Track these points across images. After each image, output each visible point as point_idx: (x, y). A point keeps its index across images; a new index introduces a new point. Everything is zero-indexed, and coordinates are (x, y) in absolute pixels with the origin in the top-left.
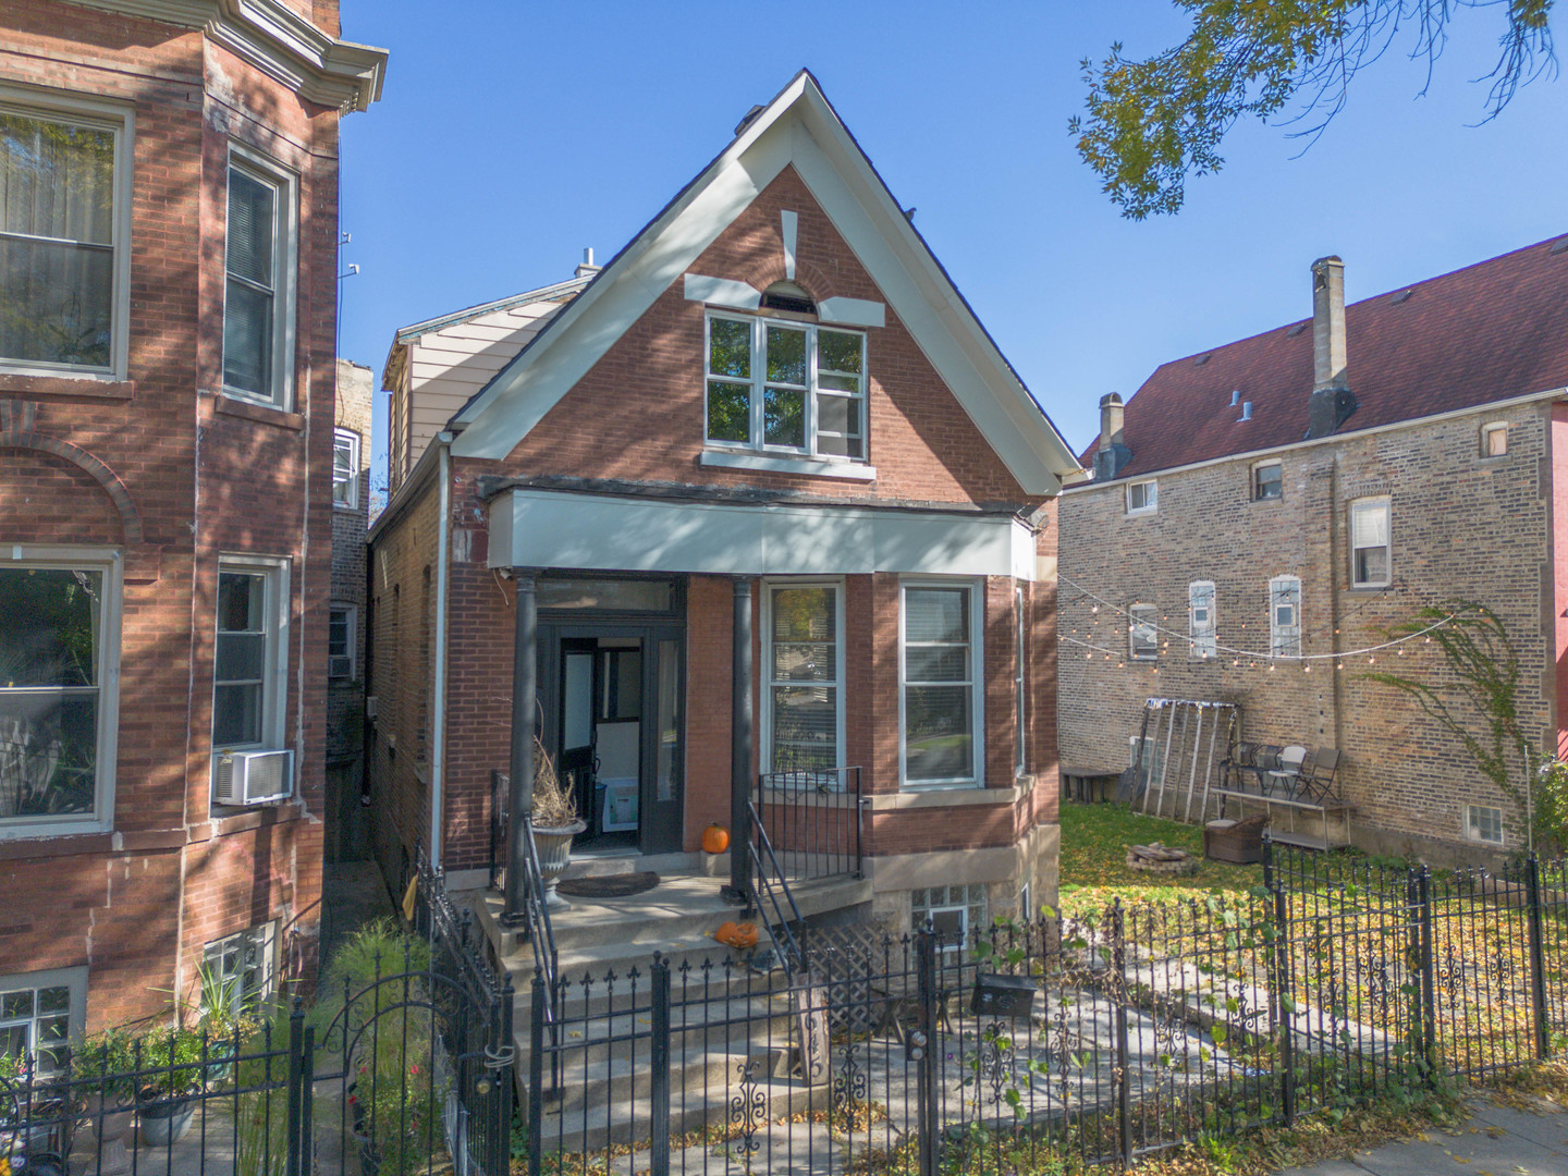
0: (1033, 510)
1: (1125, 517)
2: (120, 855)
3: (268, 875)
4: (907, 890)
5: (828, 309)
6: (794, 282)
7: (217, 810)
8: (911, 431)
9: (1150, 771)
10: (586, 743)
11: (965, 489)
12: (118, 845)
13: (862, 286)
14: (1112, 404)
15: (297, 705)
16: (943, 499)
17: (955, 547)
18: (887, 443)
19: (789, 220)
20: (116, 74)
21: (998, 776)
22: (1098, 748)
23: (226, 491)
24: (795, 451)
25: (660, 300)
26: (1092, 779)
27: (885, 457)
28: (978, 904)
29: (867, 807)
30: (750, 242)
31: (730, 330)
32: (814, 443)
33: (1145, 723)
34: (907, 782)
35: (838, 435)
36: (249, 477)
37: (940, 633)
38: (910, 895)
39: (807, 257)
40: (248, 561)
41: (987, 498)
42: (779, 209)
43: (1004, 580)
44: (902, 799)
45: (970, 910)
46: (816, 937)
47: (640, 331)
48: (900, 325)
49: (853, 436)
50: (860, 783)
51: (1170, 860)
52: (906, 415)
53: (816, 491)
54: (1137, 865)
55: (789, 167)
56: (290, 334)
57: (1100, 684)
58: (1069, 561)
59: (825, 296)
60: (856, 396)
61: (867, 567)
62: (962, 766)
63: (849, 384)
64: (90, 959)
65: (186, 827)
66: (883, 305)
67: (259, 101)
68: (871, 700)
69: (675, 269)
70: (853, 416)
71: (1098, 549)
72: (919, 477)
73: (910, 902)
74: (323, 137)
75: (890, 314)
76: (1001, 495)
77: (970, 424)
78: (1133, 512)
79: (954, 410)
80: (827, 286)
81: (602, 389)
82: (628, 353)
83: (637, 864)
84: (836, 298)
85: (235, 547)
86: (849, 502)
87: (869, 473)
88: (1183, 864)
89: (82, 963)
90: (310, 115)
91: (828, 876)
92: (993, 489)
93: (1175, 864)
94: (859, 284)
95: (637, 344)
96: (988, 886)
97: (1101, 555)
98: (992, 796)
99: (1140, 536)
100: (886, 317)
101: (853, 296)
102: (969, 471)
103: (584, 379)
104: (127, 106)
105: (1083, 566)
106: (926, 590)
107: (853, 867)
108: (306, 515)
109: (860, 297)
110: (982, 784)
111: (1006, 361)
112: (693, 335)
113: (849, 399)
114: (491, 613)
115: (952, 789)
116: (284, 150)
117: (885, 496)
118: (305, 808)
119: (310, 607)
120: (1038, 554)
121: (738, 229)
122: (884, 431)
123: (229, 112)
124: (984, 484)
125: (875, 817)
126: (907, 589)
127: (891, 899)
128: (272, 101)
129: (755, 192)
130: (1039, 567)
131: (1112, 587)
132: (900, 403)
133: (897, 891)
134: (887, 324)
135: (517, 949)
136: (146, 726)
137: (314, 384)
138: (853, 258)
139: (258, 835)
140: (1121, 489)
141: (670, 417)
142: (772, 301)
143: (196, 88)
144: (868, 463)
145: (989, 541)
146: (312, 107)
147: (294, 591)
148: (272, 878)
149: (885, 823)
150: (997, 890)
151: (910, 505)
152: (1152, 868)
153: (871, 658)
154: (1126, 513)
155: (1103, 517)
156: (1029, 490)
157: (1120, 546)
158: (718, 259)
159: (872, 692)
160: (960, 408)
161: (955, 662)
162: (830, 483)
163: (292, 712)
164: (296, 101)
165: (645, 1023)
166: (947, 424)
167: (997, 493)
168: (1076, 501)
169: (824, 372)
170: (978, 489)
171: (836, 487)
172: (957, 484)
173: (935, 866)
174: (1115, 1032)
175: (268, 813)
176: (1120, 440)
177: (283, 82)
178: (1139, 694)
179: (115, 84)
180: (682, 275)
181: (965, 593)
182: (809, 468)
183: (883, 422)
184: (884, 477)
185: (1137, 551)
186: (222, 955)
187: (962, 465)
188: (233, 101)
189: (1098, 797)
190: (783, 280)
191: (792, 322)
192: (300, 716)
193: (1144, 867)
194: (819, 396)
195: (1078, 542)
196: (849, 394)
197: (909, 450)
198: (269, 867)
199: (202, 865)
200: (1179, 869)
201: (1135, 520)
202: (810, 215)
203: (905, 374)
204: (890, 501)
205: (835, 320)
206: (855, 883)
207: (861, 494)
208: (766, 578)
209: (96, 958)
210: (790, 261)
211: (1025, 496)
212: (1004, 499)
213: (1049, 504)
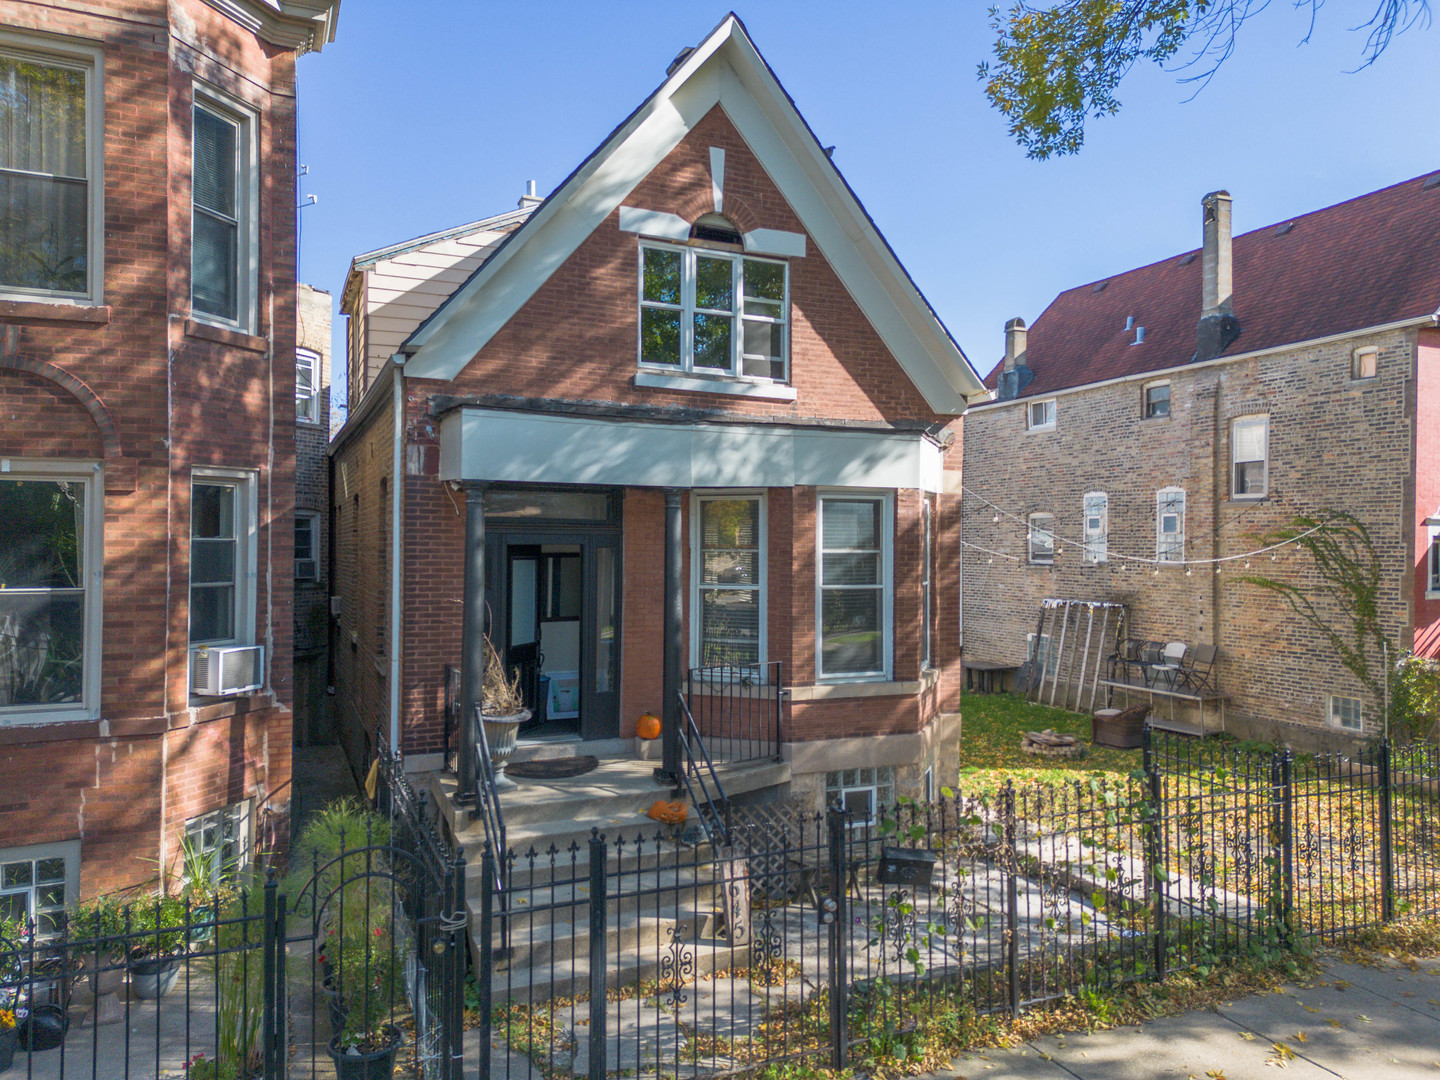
0: (941, 428)
1: (1026, 433)
2: (107, 740)
4: (822, 773)
5: (753, 240)
6: (721, 215)
7: (194, 700)
8: (829, 354)
9: (1045, 665)
10: (531, 640)
11: (878, 408)
12: (105, 729)
13: (786, 220)
14: (1016, 328)
15: (266, 605)
16: (858, 417)
17: (872, 461)
18: (807, 366)
19: (717, 156)
21: (905, 671)
22: (998, 643)
23: (196, 411)
24: (721, 372)
25: (597, 230)
26: (992, 672)
27: (805, 378)
28: (886, 785)
29: (786, 698)
30: (684, 176)
31: (663, 261)
32: (739, 366)
33: (1041, 622)
34: (822, 676)
35: (761, 357)
36: (217, 395)
37: (855, 541)
38: (824, 776)
39: (732, 191)
40: (217, 473)
41: (899, 417)
42: (707, 146)
43: (913, 493)
44: (819, 691)
45: (879, 790)
46: (740, 814)
47: (578, 260)
48: (820, 255)
49: (776, 359)
50: (780, 676)
51: (1061, 745)
52: (825, 340)
53: (743, 411)
54: (1031, 750)
55: (717, 106)
56: (253, 264)
57: (1001, 586)
58: (975, 474)
59: (751, 228)
61: (789, 481)
62: (874, 662)
63: (772, 311)
64: (82, 834)
65: (166, 715)
66: (803, 237)
68: (791, 601)
69: (609, 204)
70: (776, 339)
71: (1001, 462)
72: (837, 397)
73: (824, 784)
74: (282, 78)
75: (811, 245)
76: (911, 414)
77: (883, 349)
78: (1034, 429)
79: (869, 335)
80: (753, 218)
81: (544, 314)
82: (567, 281)
83: (578, 748)
84: (760, 230)
85: (206, 462)
86: (771, 420)
88: (1073, 748)
89: (76, 838)
90: (269, 55)
91: (750, 760)
92: (905, 409)
93: (1066, 749)
94: (782, 217)
95: (576, 272)
96: (895, 769)
97: (1004, 468)
98: (899, 688)
99: (1040, 451)
100: (807, 248)
101: (777, 228)
103: (526, 305)
104: (98, 47)
105: (987, 478)
106: (841, 501)
108: (271, 431)
109: (782, 228)
110: (890, 677)
111: (918, 289)
112: (630, 265)
113: (773, 325)
114: (443, 522)
115: (862, 682)
117: (805, 416)
119: (276, 516)
120: (945, 468)
121: (671, 164)
122: (804, 354)
123: (194, 53)
124: (897, 404)
125: (793, 707)
126: (824, 500)
127: (808, 781)
130: (946, 480)
131: (1014, 497)
132: (819, 329)
133: (813, 773)
134: (808, 254)
135: (469, 825)
136: (129, 624)
137: (277, 310)
138: (776, 192)
140: (1023, 407)
141: (606, 341)
142: (701, 232)
143: (162, 30)
144: (789, 384)
145: (900, 456)
148: (246, 761)
149: (803, 713)
150: (904, 772)
151: (828, 423)
152: (1045, 752)
153: (791, 564)
154: (1027, 429)
155: (1006, 433)
156: (938, 409)
157: (1021, 460)
158: (654, 192)
159: (792, 594)
160: (874, 333)
161: (867, 567)
162: (754, 403)
163: (261, 611)
165: (583, 891)
166: (862, 348)
167: (908, 412)
168: (981, 418)
169: (750, 299)
170: (891, 408)
171: (761, 407)
172: (871, 404)
173: (848, 750)
174: (1005, 898)
175: (241, 702)
176: (1022, 362)
177: (245, 26)
178: (1036, 595)
181: (877, 505)
183: (804, 346)
184: (804, 397)
185: (1037, 464)
186: (202, 831)
187: (876, 386)
188: (197, 43)
189: (997, 688)
190: (712, 213)
191: (719, 252)
192: (269, 615)
193: (1037, 752)
195: (982, 456)
196: (772, 320)
197: (828, 373)
199: (184, 749)
200: (1068, 753)
201: (1035, 436)
202: (736, 152)
203: (824, 301)
204: (810, 419)
205: (760, 250)
206: (775, 766)
207: (782, 413)
208: (695, 491)
209: (88, 833)
210: (717, 195)
211: (934, 415)
212: (914, 418)
213: (955, 422)
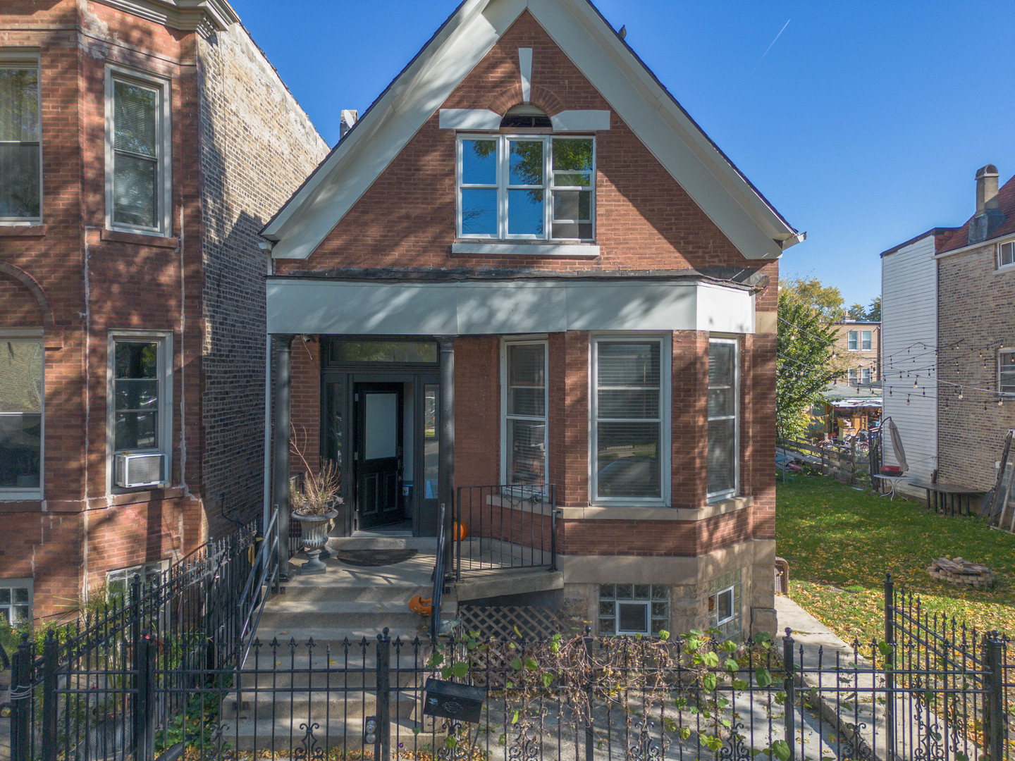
0: (752, 273)
1: (995, 273)
2: (47, 514)
3: (160, 531)
4: (595, 584)
5: (559, 121)
6: (531, 104)
7: (117, 490)
8: (635, 213)
11: (686, 258)
12: (44, 506)
13: (589, 98)
14: (986, 174)
15: (180, 425)
16: (662, 267)
18: (611, 225)
19: (525, 54)
20: (29, 32)
21: (686, 497)
22: (969, 469)
24: (533, 237)
25: (420, 132)
27: (609, 236)
28: (662, 601)
29: (559, 516)
30: (499, 73)
31: (483, 147)
32: (548, 228)
33: (1007, 451)
34: (598, 499)
35: (572, 221)
36: (134, 280)
37: (634, 377)
38: (597, 587)
39: (540, 83)
40: (145, 334)
41: (707, 265)
42: (517, 48)
43: (691, 335)
44: (590, 511)
45: (654, 605)
47: (405, 157)
48: (625, 126)
49: (584, 222)
50: (557, 498)
52: (630, 201)
53: (546, 269)
55: (526, 12)
56: (168, 185)
57: (972, 416)
59: (557, 111)
60: (587, 188)
62: (651, 488)
63: (577, 180)
64: (34, 575)
65: (87, 499)
66: (608, 112)
67: (136, 34)
68: (564, 432)
69: (433, 104)
70: (584, 203)
71: (972, 301)
72: (641, 251)
73: (598, 594)
74: (188, 52)
75: (615, 119)
76: (720, 261)
77: (691, 203)
78: (1003, 268)
79: (674, 192)
80: (559, 103)
81: (377, 202)
82: (396, 175)
83: (407, 543)
84: (566, 111)
85: (127, 325)
86: (576, 274)
87: (594, 250)
89: (29, 576)
90: (178, 38)
91: (532, 566)
92: (712, 257)
94: (587, 98)
95: (403, 167)
96: (671, 587)
97: (975, 306)
98: (683, 514)
99: (1008, 289)
100: (611, 121)
101: (581, 108)
102: (689, 243)
103: (364, 196)
104: (37, 51)
107: (548, 560)
108: (183, 303)
109: (588, 108)
110: (669, 503)
112: (451, 154)
113: (580, 192)
114: (302, 365)
115: (639, 506)
116: (160, 65)
117: (607, 268)
118: (187, 490)
119: (187, 363)
120: (757, 310)
122: (609, 215)
123: (106, 45)
124: (704, 252)
125: (566, 524)
127: (581, 590)
128: (149, 33)
129: (498, 37)
131: (983, 333)
132: (624, 191)
133: (586, 584)
134: (612, 127)
136: (60, 437)
137: (188, 217)
138: (581, 77)
139: (149, 506)
140: (992, 248)
141: (428, 219)
142: (510, 121)
143: (74, 32)
144: (594, 243)
146: (178, 33)
147: (176, 352)
148: (163, 533)
149: (574, 528)
150: (681, 591)
151: (632, 274)
153: (564, 399)
154: (996, 268)
155: (977, 274)
156: (749, 255)
157: (990, 298)
159: (565, 426)
160: (682, 190)
161: (648, 402)
162: (560, 261)
163: (177, 429)
164: (166, 31)
166: (668, 205)
167: (716, 260)
168: (955, 261)
169: (559, 172)
170: (698, 257)
171: (566, 264)
172: (678, 254)
173: (625, 566)
175: (157, 495)
176: (994, 206)
177: (155, 21)
179: (28, 38)
180: (438, 111)
182: (542, 249)
183: (608, 208)
184: (608, 253)
185: (1005, 302)
187: (682, 238)
188: (108, 37)
190: (522, 103)
191: (530, 136)
192: (183, 432)
194: (555, 193)
195: (956, 296)
196: (580, 188)
197: (633, 229)
198: (161, 526)
201: (1003, 275)
202: (544, 48)
204: (614, 272)
205: (566, 129)
206: (548, 574)
207: (587, 268)
209: (37, 573)
210: (525, 85)
211: (744, 260)
212: (724, 264)
213: (769, 266)
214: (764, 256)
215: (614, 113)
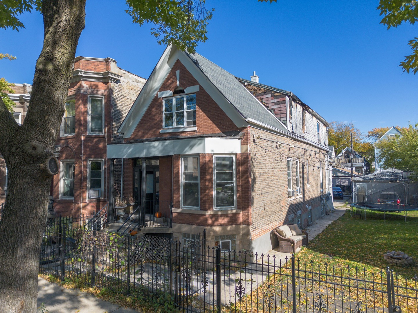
0: (240, 132)
2: (74, 203)
3: (99, 210)
4: (181, 233)
6: (179, 87)
12: (74, 201)
16: (214, 133)
18: (200, 120)
19: (178, 72)
20: (73, 91)
24: (182, 126)
25: (154, 99)
27: (199, 124)
29: (172, 211)
32: (186, 123)
34: (183, 206)
35: (191, 120)
36: (93, 147)
39: (181, 80)
40: (96, 159)
41: (226, 131)
42: (175, 71)
43: (204, 155)
49: (194, 120)
52: (204, 113)
55: (178, 60)
60: (195, 110)
65: (81, 200)
67: (94, 87)
73: (182, 236)
74: (108, 88)
80: (186, 85)
84: (188, 87)
85: (91, 158)
86: (191, 137)
87: (195, 129)
90: (105, 85)
94: (193, 82)
100: (200, 88)
102: (221, 124)
104: (75, 95)
107: (170, 224)
109: (193, 85)
110: (200, 209)
116: (100, 92)
117: (199, 134)
118: (107, 200)
120: (241, 145)
121: (168, 79)
123: (88, 91)
127: (178, 234)
128: (97, 86)
129: (171, 69)
130: (242, 149)
134: (200, 90)
137: (108, 129)
139: (97, 203)
142: (175, 92)
144: (196, 126)
145: (200, 144)
146: (105, 83)
147: (105, 164)
158: (164, 87)
164: (102, 83)
166: (215, 112)
167: (229, 129)
170: (224, 128)
175: (99, 199)
177: (99, 82)
179: (73, 93)
180: (158, 93)
182: (183, 130)
183: (199, 115)
184: (199, 129)
188: (88, 89)
190: (177, 87)
191: (180, 96)
192: (106, 184)
194: (187, 112)
197: (206, 121)
198: (100, 208)
199: (84, 207)
202: (182, 69)
203: (204, 102)
205: (189, 93)
207: (193, 135)
210: (178, 83)
211: (238, 128)
212: (231, 130)
213: (245, 130)
214: (243, 126)
215: (200, 86)
